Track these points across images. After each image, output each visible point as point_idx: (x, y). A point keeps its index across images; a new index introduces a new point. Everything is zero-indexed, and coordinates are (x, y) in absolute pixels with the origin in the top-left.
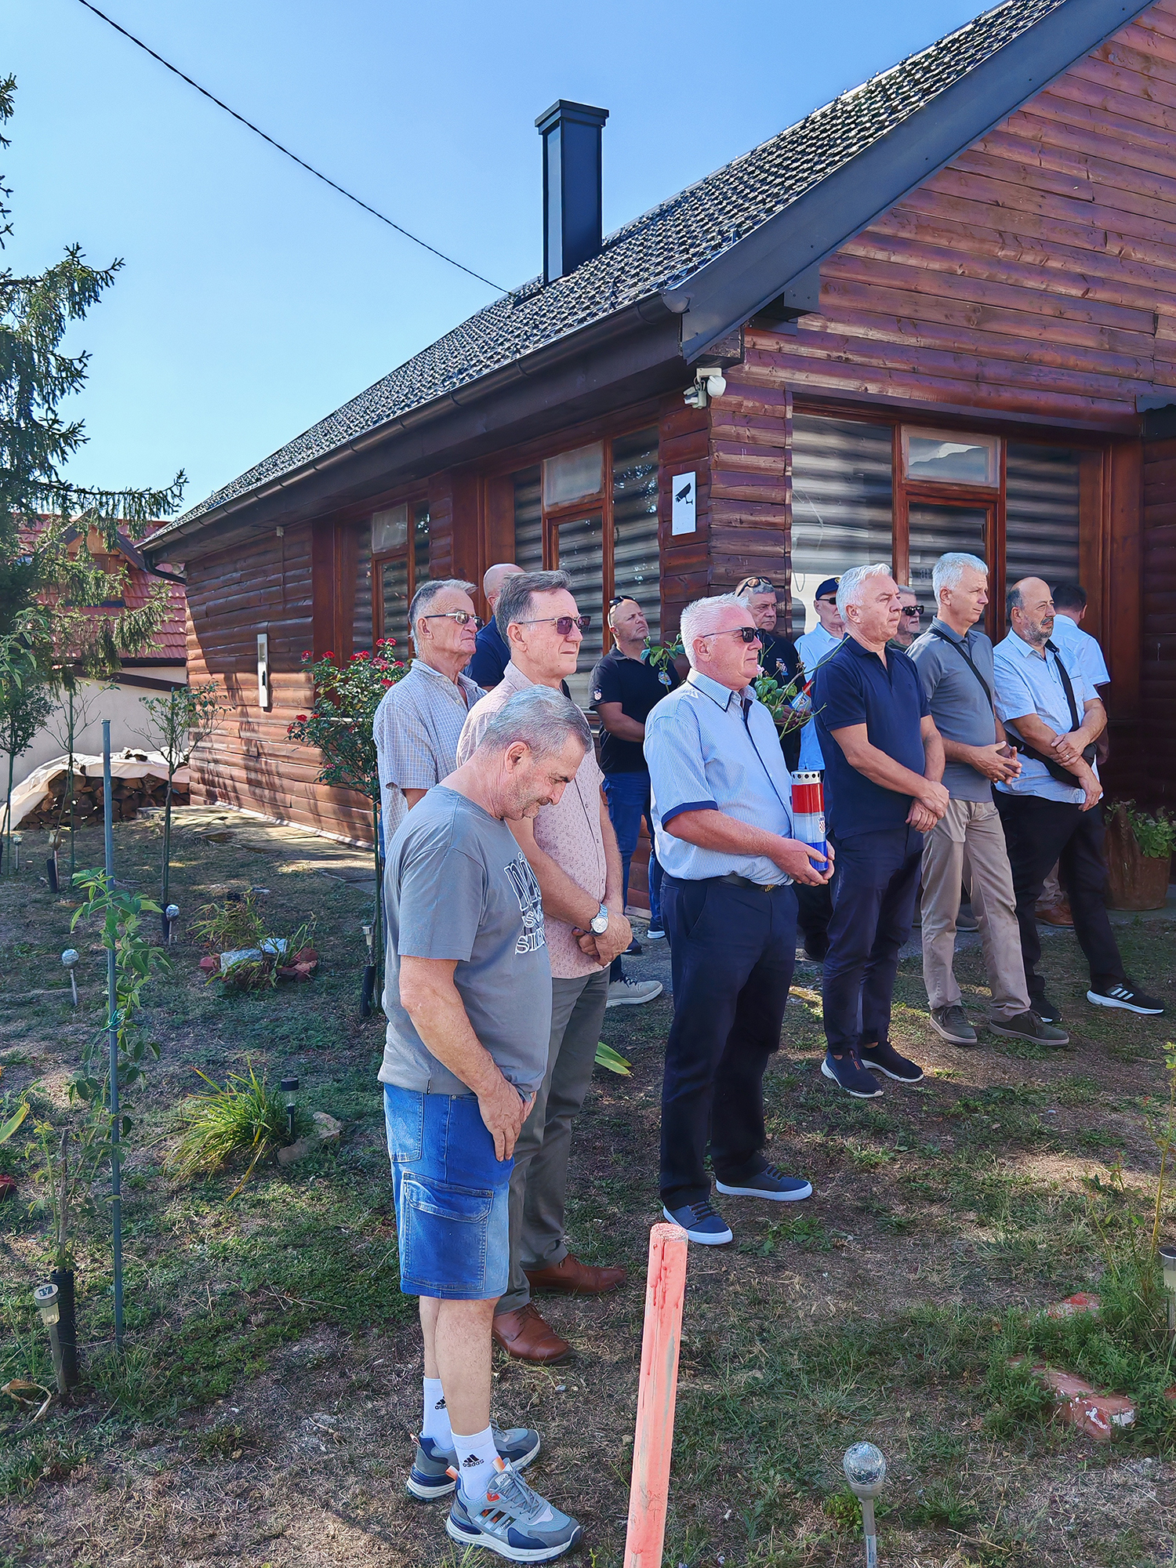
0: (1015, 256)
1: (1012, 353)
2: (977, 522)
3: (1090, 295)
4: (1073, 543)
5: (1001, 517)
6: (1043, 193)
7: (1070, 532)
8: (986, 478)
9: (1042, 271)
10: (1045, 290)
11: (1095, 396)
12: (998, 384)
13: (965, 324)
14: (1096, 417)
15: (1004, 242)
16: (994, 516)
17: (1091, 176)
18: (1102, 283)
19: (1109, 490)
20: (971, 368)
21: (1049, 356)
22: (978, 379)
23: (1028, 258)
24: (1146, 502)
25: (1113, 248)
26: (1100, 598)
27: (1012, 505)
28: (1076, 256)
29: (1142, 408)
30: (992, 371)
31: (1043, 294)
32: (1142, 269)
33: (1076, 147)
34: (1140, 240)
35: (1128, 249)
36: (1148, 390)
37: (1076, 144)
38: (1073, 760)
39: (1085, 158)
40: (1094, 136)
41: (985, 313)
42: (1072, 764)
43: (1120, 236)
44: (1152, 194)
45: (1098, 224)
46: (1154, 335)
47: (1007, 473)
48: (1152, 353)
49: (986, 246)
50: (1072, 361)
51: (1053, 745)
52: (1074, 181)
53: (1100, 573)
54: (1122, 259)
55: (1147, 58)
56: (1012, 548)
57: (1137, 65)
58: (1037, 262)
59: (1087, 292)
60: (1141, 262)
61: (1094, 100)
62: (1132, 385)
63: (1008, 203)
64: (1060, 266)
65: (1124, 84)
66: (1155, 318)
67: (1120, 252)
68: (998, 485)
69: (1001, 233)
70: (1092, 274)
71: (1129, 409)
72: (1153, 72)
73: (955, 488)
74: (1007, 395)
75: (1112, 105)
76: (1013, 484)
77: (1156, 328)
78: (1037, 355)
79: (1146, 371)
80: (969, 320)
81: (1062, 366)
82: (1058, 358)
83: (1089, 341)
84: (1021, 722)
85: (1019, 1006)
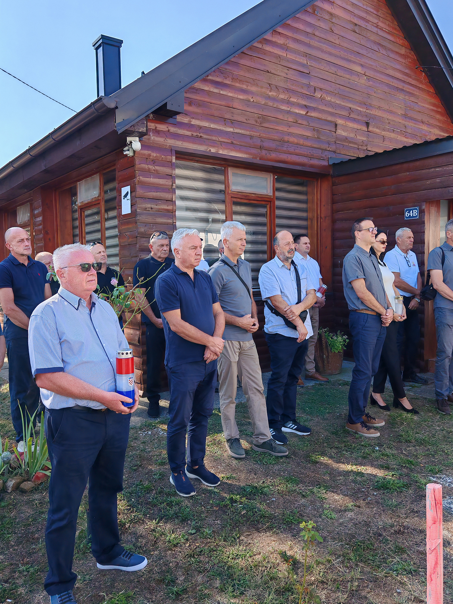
0: (277, 95)
1: (276, 138)
2: (262, 210)
3: (309, 114)
4: (306, 219)
5: (273, 208)
6: (288, 69)
7: (304, 215)
8: (267, 191)
9: (289, 103)
10: (289, 111)
11: (311, 157)
12: (269, 150)
13: (255, 123)
14: (312, 166)
15: (271, 89)
16: (270, 207)
17: (308, 63)
18: (314, 109)
19: (319, 197)
20: (258, 143)
21: (292, 139)
22: (261, 148)
23: (282, 96)
24: (333, 202)
25: (318, 95)
26: (316, 242)
27: (278, 203)
28: (303, 97)
29: (331, 163)
30: (266, 144)
31: (289, 112)
32: (330, 104)
33: (302, 50)
34: (328, 92)
35: (324, 95)
36: (334, 156)
37: (302, 48)
38: (294, 318)
39: (306, 55)
40: (309, 46)
41: (264, 119)
42: (293, 320)
43: (321, 89)
44: (334, 72)
45: (312, 84)
46: (335, 132)
47: (276, 189)
48: (335, 140)
49: (264, 90)
50: (301, 141)
51: (285, 310)
52: (303, 65)
53: (316, 232)
54: (322, 99)
55: (331, 14)
56: (278, 221)
57: (327, 17)
58: (286, 99)
59: (307, 112)
60: (330, 101)
61: (309, 30)
62: (326, 153)
63: (273, 71)
64: (295, 101)
65: (322, 25)
66: (336, 125)
67: (321, 97)
68: (272, 194)
69: (270, 85)
70: (310, 105)
71: (325, 163)
72: (334, 20)
73: (253, 195)
74: (273, 155)
75: (317, 33)
76: (278, 194)
77: (336, 130)
78: (286, 138)
79: (333, 148)
80: (257, 122)
81: (297, 144)
82: (296, 140)
83: (309, 134)
84: (272, 299)
85: (265, 437)
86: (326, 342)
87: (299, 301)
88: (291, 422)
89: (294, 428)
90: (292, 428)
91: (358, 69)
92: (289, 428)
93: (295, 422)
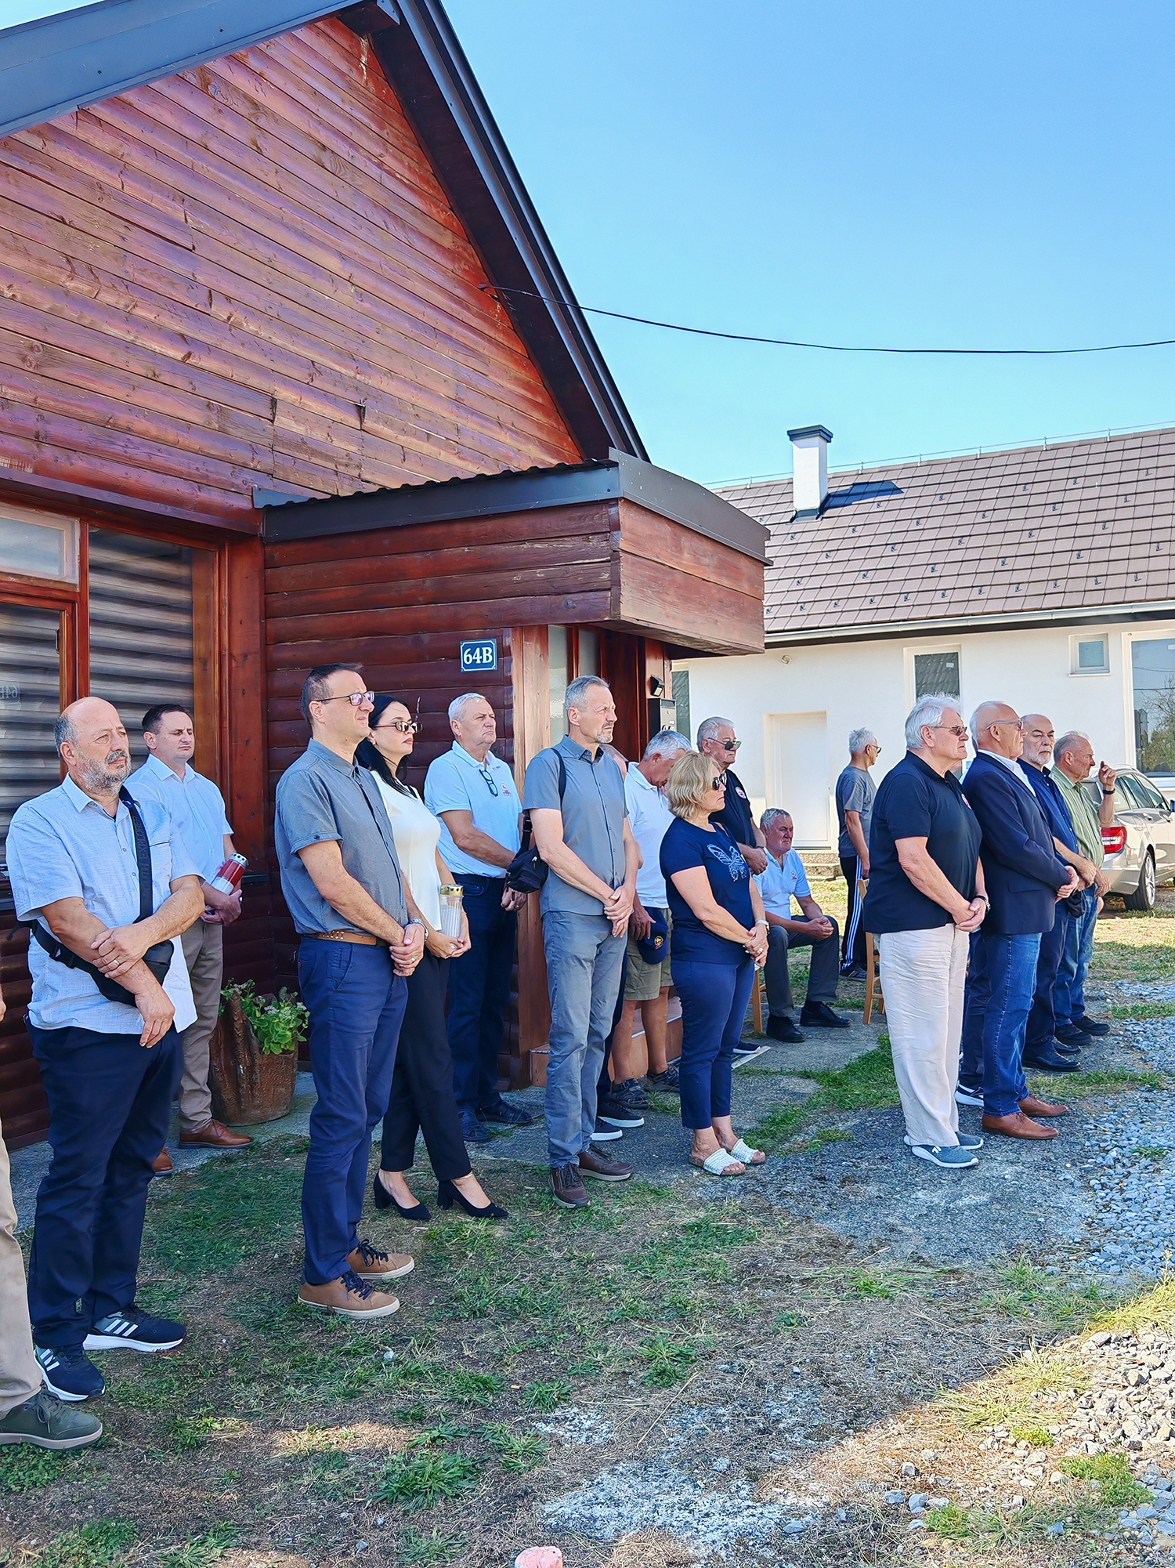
0: (91, 292)
1: (89, 414)
2: (49, 627)
3: (191, 361)
4: (186, 659)
5: (80, 622)
6: (127, 224)
7: (182, 645)
8: (61, 570)
9: (129, 319)
10: (132, 343)
11: (203, 482)
12: (70, 447)
13: (19, 363)
14: (204, 508)
15: (73, 270)
16: (72, 618)
17: (189, 220)
18: (209, 349)
19: (225, 598)
20: (31, 422)
21: (140, 425)
22: (37, 438)
23: (107, 298)
24: (267, 614)
25: (220, 311)
26: (217, 725)
27: (95, 607)
28: (173, 311)
29: (260, 505)
30: (55, 429)
31: (130, 346)
32: (253, 342)
33: (170, 181)
34: (251, 311)
35: (238, 316)
36: (268, 484)
37: (170, 177)
38: (125, 967)
39: (183, 197)
40: (190, 172)
41: (50, 352)
42: (122, 974)
43: (228, 299)
44: (266, 261)
45: (200, 278)
46: (272, 421)
47: (87, 567)
48: (271, 443)
49: (48, 271)
50: (171, 435)
51: (94, 945)
52: (172, 223)
53: (217, 695)
54: (230, 325)
55: (255, 104)
56: (96, 661)
57: (244, 109)
58: (121, 306)
59: (189, 355)
60: (255, 335)
61: (189, 131)
62: (247, 475)
63: (77, 223)
64: (152, 317)
65: (229, 126)
66: (274, 402)
67: (229, 318)
68: (76, 580)
69: (69, 259)
70: (196, 337)
71: (243, 503)
72: (262, 122)
73: (11, 579)
74: (81, 464)
75: (213, 145)
76: (95, 580)
77: (274, 415)
78: (123, 419)
79: (266, 462)
80: (24, 360)
81: (156, 440)
82: (153, 430)
83: (194, 415)
84: (51, 912)
85: (19, 1391)
86: (246, 1026)
87: (146, 911)
88: (119, 1314)
89: (126, 1334)
90: (120, 1335)
91: (333, 263)
92: (111, 1334)
93: (130, 1312)
